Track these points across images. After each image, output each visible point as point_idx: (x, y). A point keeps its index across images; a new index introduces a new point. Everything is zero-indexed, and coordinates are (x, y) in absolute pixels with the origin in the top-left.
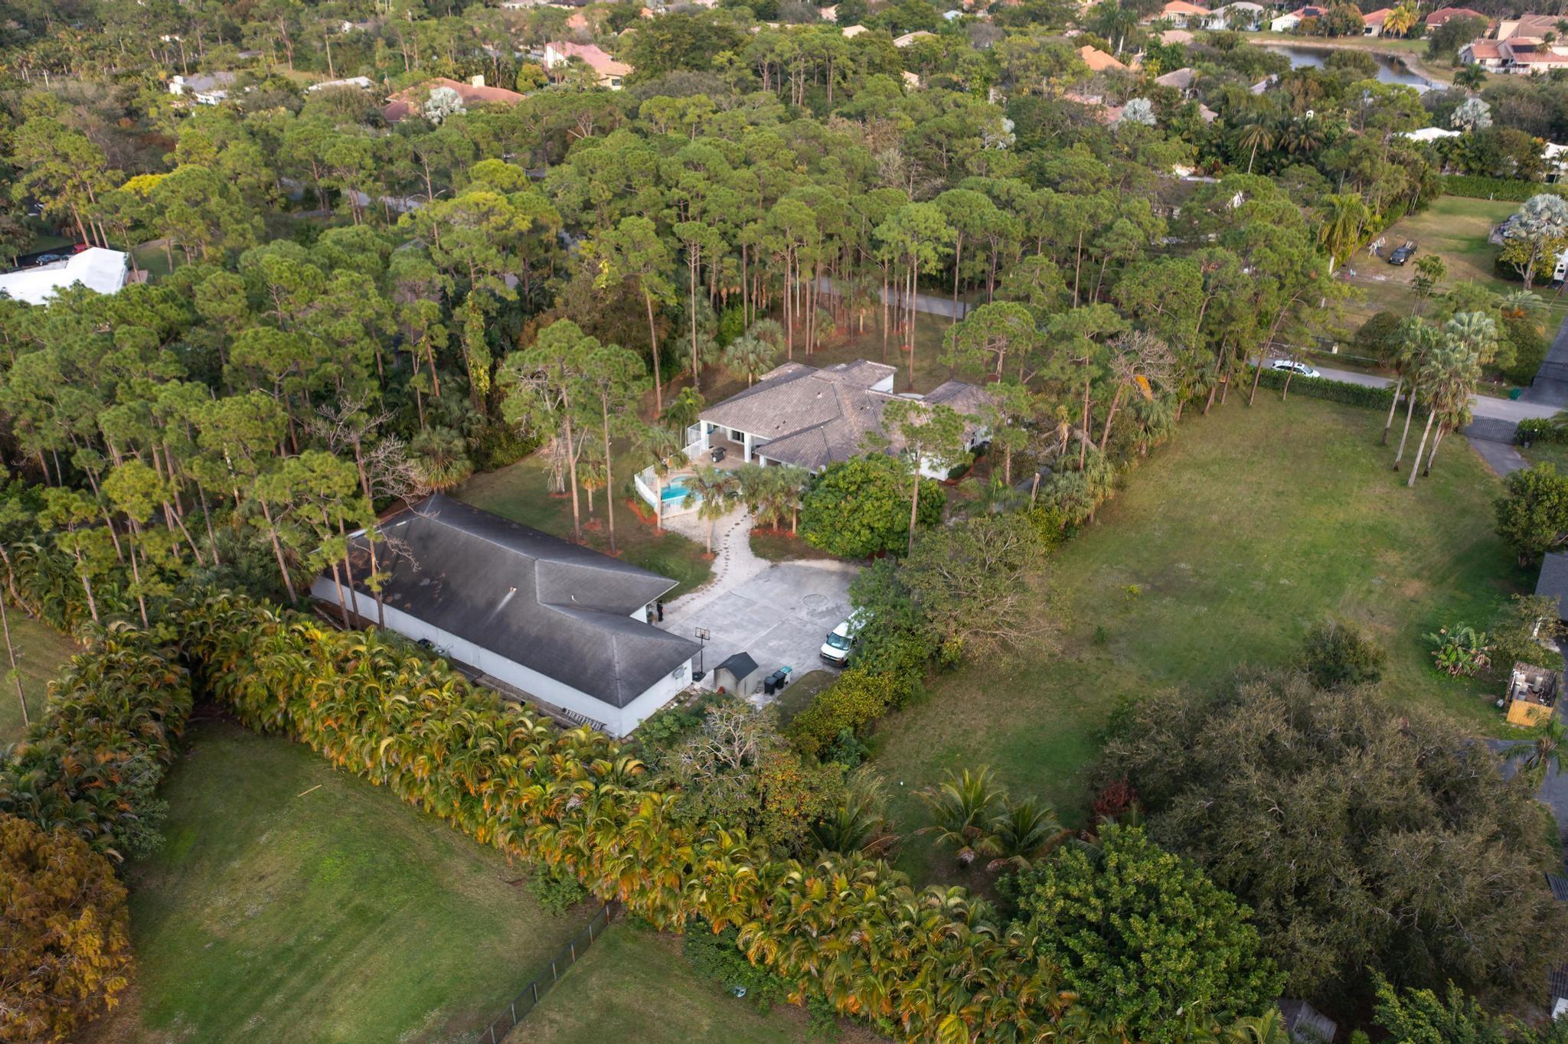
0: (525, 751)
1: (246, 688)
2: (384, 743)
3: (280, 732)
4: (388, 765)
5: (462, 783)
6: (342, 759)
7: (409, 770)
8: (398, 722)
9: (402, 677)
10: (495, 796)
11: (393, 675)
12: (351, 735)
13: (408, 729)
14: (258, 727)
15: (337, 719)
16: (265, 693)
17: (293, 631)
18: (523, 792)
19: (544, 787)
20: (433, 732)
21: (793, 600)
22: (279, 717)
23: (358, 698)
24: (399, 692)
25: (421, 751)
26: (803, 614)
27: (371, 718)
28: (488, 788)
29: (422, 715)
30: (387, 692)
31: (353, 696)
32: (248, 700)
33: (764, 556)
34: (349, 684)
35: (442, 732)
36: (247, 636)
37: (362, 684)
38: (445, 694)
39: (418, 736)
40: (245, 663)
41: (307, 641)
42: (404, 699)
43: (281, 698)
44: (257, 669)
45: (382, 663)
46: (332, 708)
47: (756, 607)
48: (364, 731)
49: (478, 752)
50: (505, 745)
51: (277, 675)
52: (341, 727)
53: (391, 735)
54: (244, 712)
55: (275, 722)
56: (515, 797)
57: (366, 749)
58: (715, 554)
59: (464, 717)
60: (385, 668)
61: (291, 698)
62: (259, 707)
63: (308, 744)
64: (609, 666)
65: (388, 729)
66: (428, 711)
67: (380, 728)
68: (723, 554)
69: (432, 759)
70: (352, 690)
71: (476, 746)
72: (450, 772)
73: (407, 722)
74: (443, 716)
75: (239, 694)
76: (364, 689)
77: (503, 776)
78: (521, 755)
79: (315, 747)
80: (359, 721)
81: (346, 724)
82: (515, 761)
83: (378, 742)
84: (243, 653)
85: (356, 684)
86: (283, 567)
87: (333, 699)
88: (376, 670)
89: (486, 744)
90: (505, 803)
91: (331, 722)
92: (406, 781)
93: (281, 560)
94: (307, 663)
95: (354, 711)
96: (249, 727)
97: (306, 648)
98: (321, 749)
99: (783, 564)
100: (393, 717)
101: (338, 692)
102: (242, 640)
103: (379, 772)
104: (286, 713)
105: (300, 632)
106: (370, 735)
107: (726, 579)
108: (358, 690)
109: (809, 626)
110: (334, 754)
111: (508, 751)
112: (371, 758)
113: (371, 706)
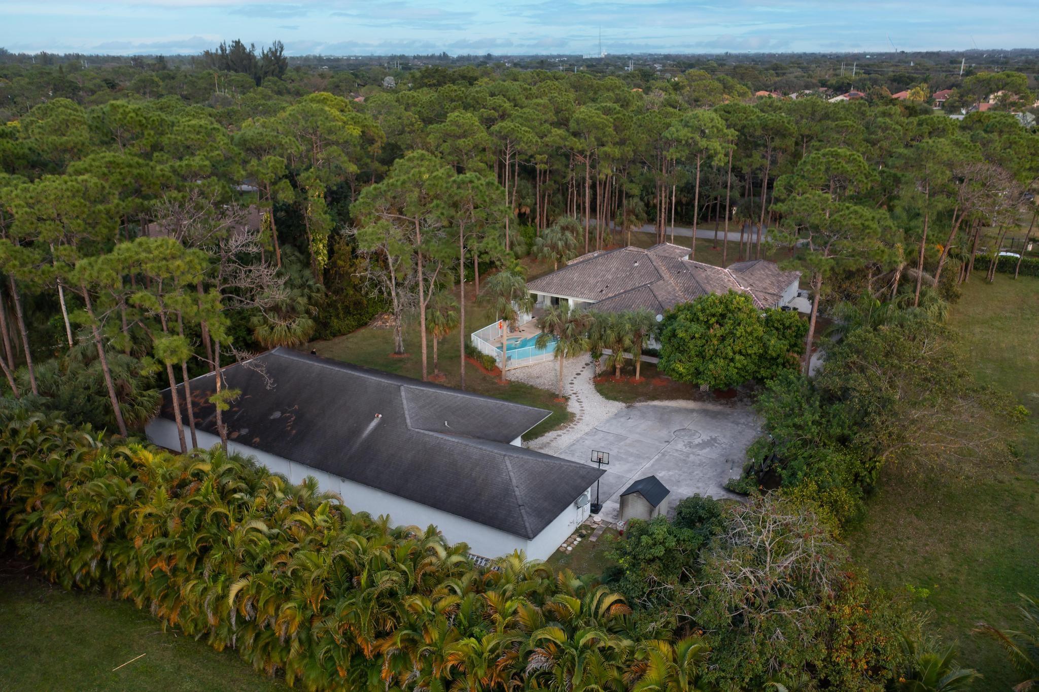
0: (441, 589)
1: (51, 526)
2: (235, 589)
3: (96, 588)
4: (241, 620)
5: (350, 639)
6: (175, 617)
7: (268, 626)
8: (254, 558)
9: (258, 500)
10: (402, 658)
11: (246, 498)
12: (187, 580)
13: (268, 568)
14: (67, 583)
15: (170, 558)
16: (76, 532)
17: (117, 456)
18: (448, 650)
19: (479, 641)
20: (305, 568)
21: (664, 433)
22: (94, 564)
23: (198, 529)
24: (256, 518)
25: (287, 595)
26: (680, 446)
27: (217, 555)
28: (389, 648)
29: (288, 547)
30: (240, 520)
31: (192, 527)
32: (54, 543)
33: (615, 399)
34: (187, 511)
35: (318, 567)
36: (57, 465)
37: (204, 510)
38: (319, 518)
39: (284, 574)
40: (54, 499)
41: (134, 466)
42: (262, 526)
43: (96, 537)
44: (68, 505)
45: (232, 485)
46: (162, 546)
47: (628, 441)
48: (206, 573)
49: (376, 592)
50: (411, 582)
51: (93, 507)
52: (175, 570)
53: (244, 576)
54: (51, 563)
55: (88, 573)
56: (435, 656)
57: (210, 597)
58: (567, 399)
59: (349, 545)
60: (235, 491)
61: (110, 540)
62: (68, 554)
63: (130, 600)
64: (507, 491)
65: (241, 569)
66: (295, 541)
67: (230, 568)
68: (573, 397)
69: (304, 607)
70: (191, 520)
71: (371, 583)
72: (332, 624)
73: (269, 558)
74: (319, 547)
75: (44, 537)
76: (208, 517)
77: (413, 627)
78: (435, 595)
79: (139, 602)
80: (200, 561)
81: (181, 565)
82: (429, 604)
83: (226, 588)
84: (51, 485)
85: (196, 510)
86: (114, 400)
87: (165, 535)
88: (224, 494)
89: (385, 581)
90: (417, 667)
91: (161, 565)
92: (261, 643)
93: (112, 393)
94: (132, 491)
95: (193, 547)
96: (58, 584)
97: (133, 474)
98: (147, 606)
99: (638, 404)
100: (248, 552)
101: (172, 525)
102: (52, 470)
103: (224, 631)
104: (103, 560)
105: (127, 457)
106: (215, 578)
107: (586, 418)
108: (199, 519)
109: (692, 458)
110: (163, 611)
111: (415, 591)
112: (216, 611)
113: (217, 539)
